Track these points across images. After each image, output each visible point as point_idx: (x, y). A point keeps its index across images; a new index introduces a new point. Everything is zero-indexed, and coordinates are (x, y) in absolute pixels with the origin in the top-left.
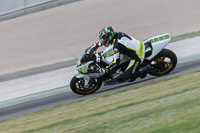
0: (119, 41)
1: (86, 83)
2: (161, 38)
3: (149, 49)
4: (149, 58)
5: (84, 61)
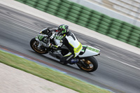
0: (66, 37)
2: (94, 50)
3: (84, 51)
4: (80, 56)
5: (43, 32)
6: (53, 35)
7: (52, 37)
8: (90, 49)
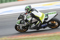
1: (21, 27)
2: (53, 13)
3: (47, 17)
6: (25, 17)
7: (25, 19)
8: (50, 14)
